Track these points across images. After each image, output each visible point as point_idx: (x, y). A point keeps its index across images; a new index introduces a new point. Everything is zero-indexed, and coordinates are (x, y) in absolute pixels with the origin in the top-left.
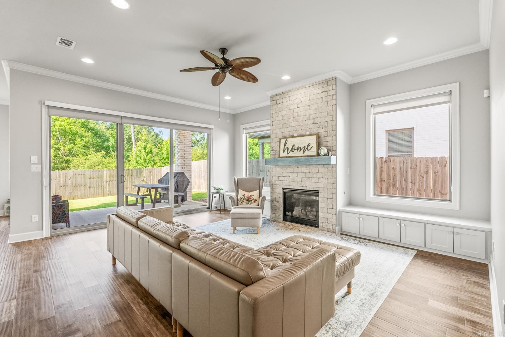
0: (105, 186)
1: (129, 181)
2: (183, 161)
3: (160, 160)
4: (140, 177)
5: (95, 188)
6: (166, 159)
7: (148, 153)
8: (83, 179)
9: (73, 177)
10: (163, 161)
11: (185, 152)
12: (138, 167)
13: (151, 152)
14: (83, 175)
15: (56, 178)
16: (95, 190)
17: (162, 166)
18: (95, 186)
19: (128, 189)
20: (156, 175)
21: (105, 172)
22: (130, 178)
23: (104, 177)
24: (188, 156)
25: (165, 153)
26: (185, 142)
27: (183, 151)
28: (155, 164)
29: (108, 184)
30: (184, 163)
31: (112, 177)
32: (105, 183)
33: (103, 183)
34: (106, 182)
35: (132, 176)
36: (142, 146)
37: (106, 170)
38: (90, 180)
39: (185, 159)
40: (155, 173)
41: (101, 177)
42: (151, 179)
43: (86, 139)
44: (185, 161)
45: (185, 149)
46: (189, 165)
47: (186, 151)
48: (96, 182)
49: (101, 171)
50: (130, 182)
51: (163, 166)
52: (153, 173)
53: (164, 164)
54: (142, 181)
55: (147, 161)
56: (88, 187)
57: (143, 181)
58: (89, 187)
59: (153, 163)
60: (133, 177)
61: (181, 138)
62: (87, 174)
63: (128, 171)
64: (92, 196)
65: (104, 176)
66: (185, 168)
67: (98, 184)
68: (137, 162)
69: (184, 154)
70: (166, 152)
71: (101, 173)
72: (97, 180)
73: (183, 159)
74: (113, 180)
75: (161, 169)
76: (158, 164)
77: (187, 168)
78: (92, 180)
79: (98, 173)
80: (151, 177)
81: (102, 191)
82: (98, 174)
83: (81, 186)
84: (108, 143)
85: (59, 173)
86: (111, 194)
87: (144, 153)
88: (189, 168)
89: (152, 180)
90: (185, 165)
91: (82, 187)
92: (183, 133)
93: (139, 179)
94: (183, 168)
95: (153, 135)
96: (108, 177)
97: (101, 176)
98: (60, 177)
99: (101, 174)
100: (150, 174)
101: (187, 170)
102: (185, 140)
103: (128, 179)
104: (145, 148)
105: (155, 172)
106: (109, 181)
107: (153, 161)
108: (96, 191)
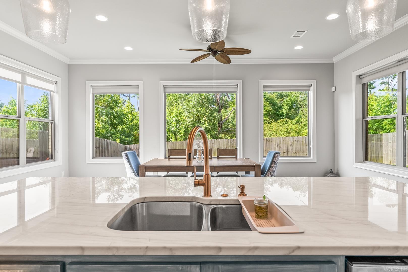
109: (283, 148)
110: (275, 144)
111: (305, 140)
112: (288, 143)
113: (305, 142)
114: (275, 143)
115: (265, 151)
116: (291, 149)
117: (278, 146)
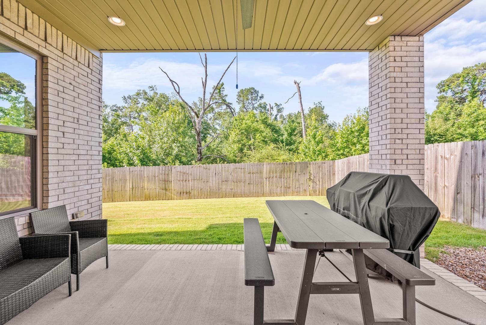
0: (265, 183)
1: (291, 179)
2: (397, 141)
3: (333, 151)
4: (305, 173)
5: (255, 185)
6: (341, 149)
7: (318, 143)
8: (243, 174)
9: (234, 171)
10: (336, 153)
11: (404, 116)
12: (307, 160)
13: (321, 141)
14: (242, 169)
15: (219, 172)
16: (255, 187)
17: (335, 159)
18: (255, 182)
19: (291, 189)
20: (327, 171)
21: (265, 166)
22: (293, 175)
23: (264, 172)
24: (414, 126)
25: (339, 142)
26: (404, 85)
27: (398, 111)
28: (326, 156)
29: (268, 181)
30: (401, 146)
31: (272, 173)
32: (264, 179)
33: (263, 179)
34: (266, 178)
35: (295, 172)
36: (311, 134)
37: (266, 164)
38: (250, 176)
39: (405, 136)
40: (325, 169)
41: (261, 173)
42: (320, 176)
43: (264, 134)
44: (404, 141)
45: (404, 106)
46: (418, 151)
47: (405, 111)
48: (256, 178)
49: (261, 164)
50: (293, 181)
51: (337, 158)
52: (322, 169)
53: (338, 157)
54: (308, 180)
55: (317, 153)
56: (247, 183)
57: (310, 179)
58: (249, 184)
59: (324, 155)
60: (297, 174)
61: (392, 75)
62: (247, 168)
63: (290, 166)
64: (252, 195)
65: (264, 170)
66: (405, 162)
67: (258, 180)
68: (305, 154)
69: (399, 121)
70: (340, 140)
71: (261, 167)
72: (257, 176)
73: (400, 136)
74: (273, 177)
75: (334, 163)
76: (331, 157)
77: (410, 162)
78: (252, 175)
79: (258, 167)
80: (319, 174)
81: (261, 189)
82: (258, 169)
83: (241, 181)
84: (282, 137)
85: (221, 165)
86: (271, 193)
87: (313, 142)
88: (417, 162)
89: (322, 178)
90: (405, 152)
91: (242, 184)
92: (398, 59)
93: (305, 176)
94: (398, 162)
95: (326, 127)
96: (268, 172)
97: (261, 171)
98: (222, 170)
99: (261, 169)
100: (319, 170)
101: (410, 167)
102: (405, 80)
103: (291, 176)
104: (314, 137)
105: (326, 167)
106: (269, 178)
107: (324, 152)
108: (256, 189)
109: (222, 176)
110: (213, 172)
111: (247, 167)
112: (228, 171)
113: (247, 169)
114: (213, 170)
115: (202, 179)
116: (231, 177)
117: (216, 174)
